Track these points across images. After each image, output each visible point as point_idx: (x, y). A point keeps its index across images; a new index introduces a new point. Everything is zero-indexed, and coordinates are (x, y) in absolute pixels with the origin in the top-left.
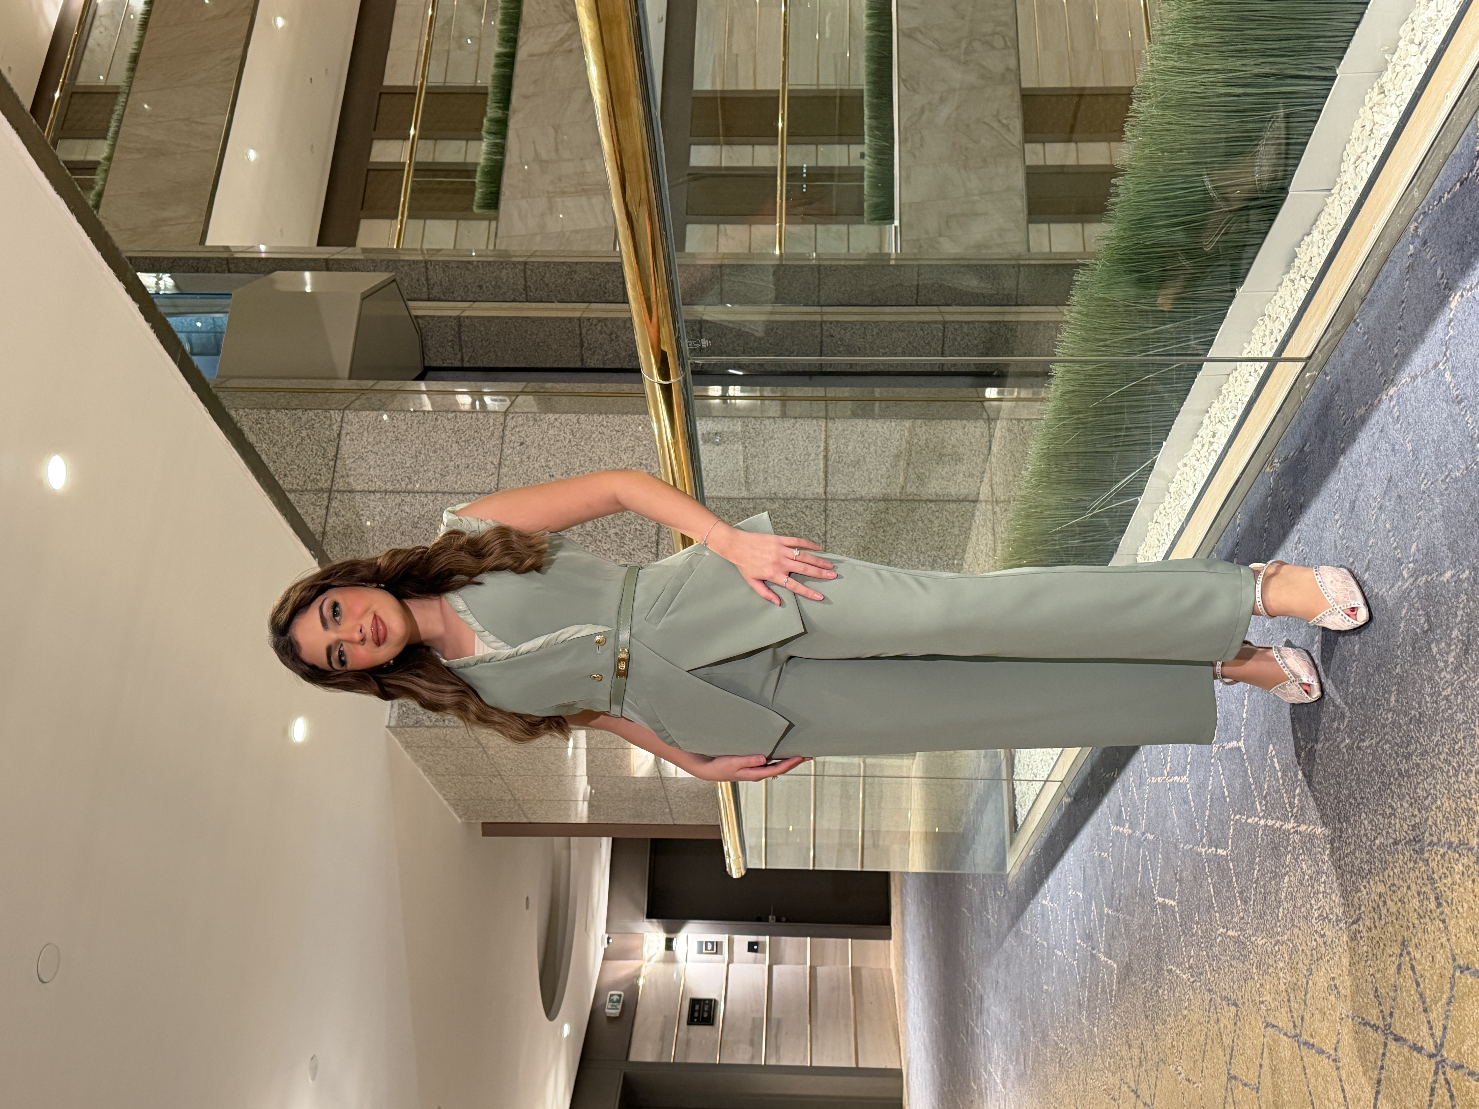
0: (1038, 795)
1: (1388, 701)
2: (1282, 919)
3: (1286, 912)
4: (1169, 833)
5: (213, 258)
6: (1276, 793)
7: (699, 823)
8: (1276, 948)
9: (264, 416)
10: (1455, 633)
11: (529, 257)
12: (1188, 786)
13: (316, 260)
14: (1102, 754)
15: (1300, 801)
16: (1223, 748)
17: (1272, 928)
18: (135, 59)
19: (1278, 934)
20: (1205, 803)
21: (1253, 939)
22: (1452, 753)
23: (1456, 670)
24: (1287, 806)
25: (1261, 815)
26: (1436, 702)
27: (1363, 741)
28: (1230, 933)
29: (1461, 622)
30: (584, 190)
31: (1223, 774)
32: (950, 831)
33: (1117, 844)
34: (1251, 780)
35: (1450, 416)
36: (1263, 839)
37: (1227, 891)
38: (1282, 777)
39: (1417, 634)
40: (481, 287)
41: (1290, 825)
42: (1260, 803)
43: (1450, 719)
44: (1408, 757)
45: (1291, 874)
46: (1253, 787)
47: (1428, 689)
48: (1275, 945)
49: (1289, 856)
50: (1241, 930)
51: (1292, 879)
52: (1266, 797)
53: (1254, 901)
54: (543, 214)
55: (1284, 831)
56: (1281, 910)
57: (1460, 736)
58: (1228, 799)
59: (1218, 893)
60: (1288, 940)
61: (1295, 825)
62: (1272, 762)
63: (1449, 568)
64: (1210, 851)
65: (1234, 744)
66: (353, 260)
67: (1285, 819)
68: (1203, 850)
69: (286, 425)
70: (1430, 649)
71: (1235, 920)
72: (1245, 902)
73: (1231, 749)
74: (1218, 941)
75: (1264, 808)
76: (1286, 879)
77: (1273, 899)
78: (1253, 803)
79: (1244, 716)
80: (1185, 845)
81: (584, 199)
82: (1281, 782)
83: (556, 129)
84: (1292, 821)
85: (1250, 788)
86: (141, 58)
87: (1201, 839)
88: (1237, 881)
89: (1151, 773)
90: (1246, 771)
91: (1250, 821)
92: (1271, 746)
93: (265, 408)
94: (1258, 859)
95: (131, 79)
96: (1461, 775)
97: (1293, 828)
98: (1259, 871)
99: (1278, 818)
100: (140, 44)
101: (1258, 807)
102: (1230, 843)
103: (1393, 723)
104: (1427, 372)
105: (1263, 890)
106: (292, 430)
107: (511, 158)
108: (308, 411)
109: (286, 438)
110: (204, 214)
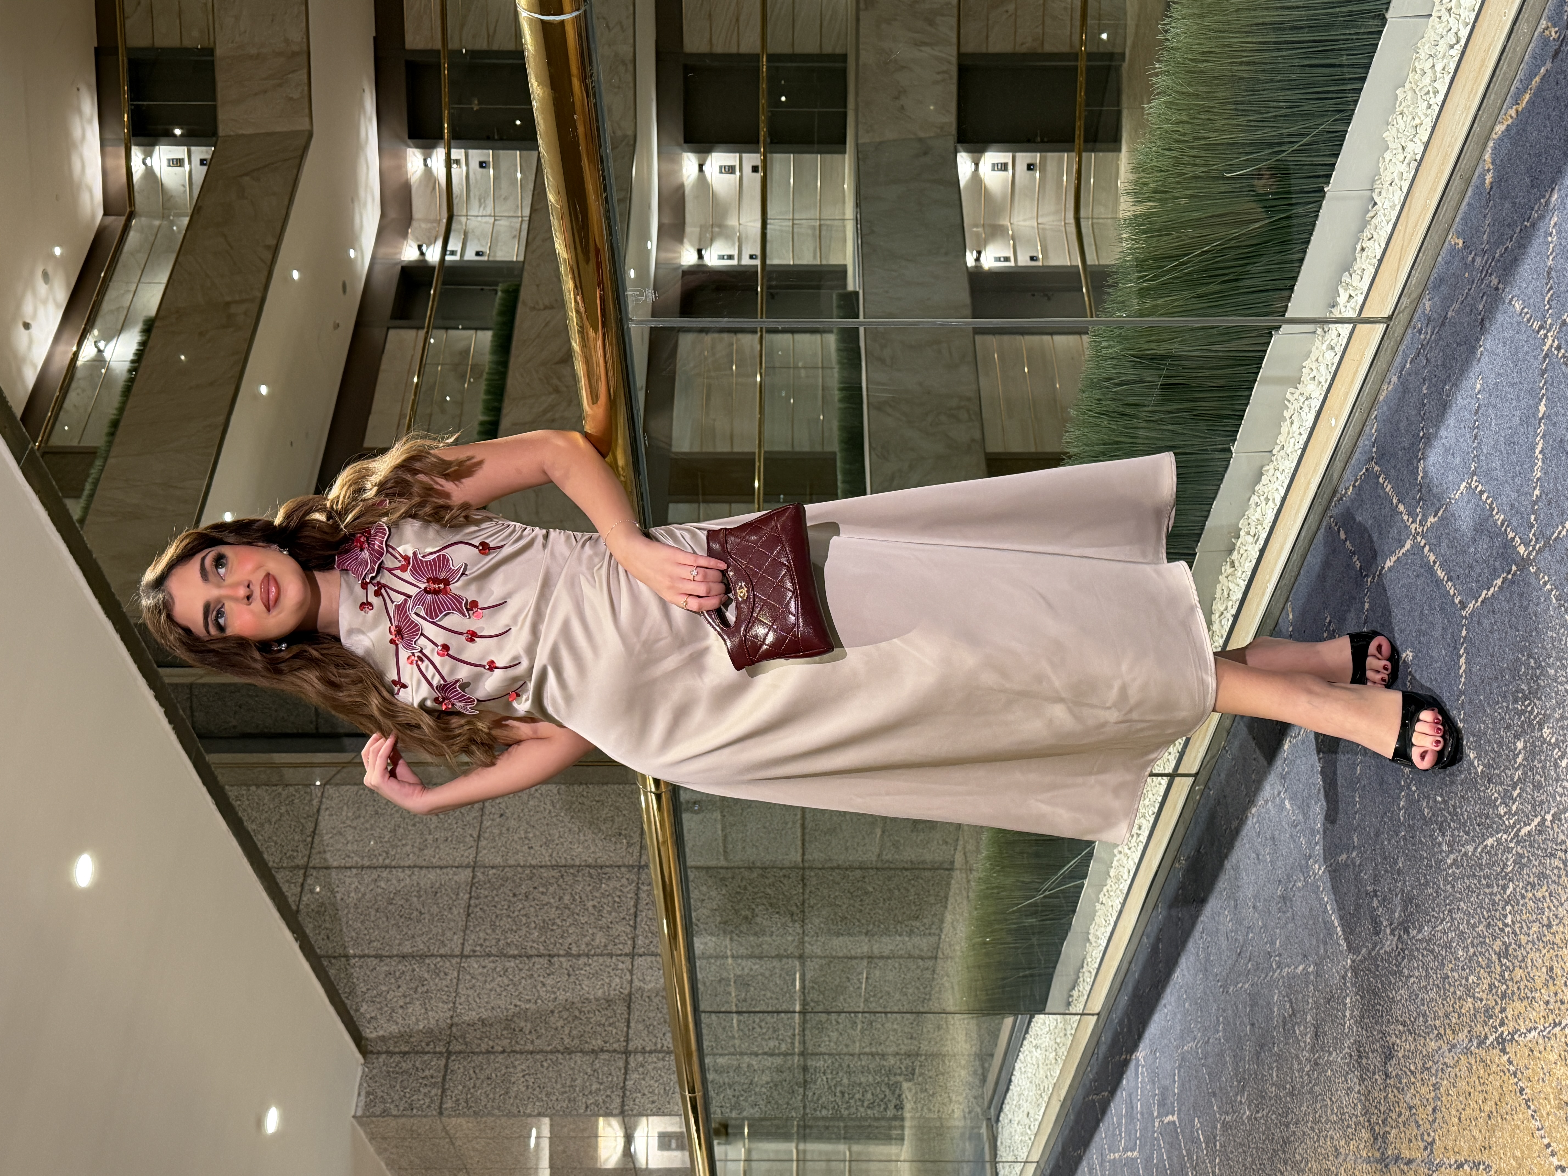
1: (1271, 1075)
6: (1202, 1164)
10: (1309, 1017)
12: (1139, 1161)
14: (1070, 1130)
15: (1219, 1170)
16: (1163, 1122)
22: (1316, 1122)
23: (1313, 1050)
26: (1301, 1077)
27: (1258, 1112)
29: (1311, 1009)
31: (1164, 1147)
34: (1184, 1152)
35: (1291, 836)
38: (1205, 1148)
39: (1285, 1018)
43: (1311, 1092)
44: (1287, 1126)
47: (1296, 1066)
52: (1194, 1168)
57: (1319, 1106)
62: (1198, 1134)
63: (1300, 963)
65: (1171, 1118)
70: (1294, 1031)
73: (1167, 1123)
79: (1176, 1091)
82: (1204, 1152)
89: (1110, 1150)
90: (1180, 1145)
92: (1196, 1120)
93: (246, 784)
96: (1322, 1141)
103: (1276, 1095)
104: (1274, 798)
106: (272, 807)
108: (289, 787)
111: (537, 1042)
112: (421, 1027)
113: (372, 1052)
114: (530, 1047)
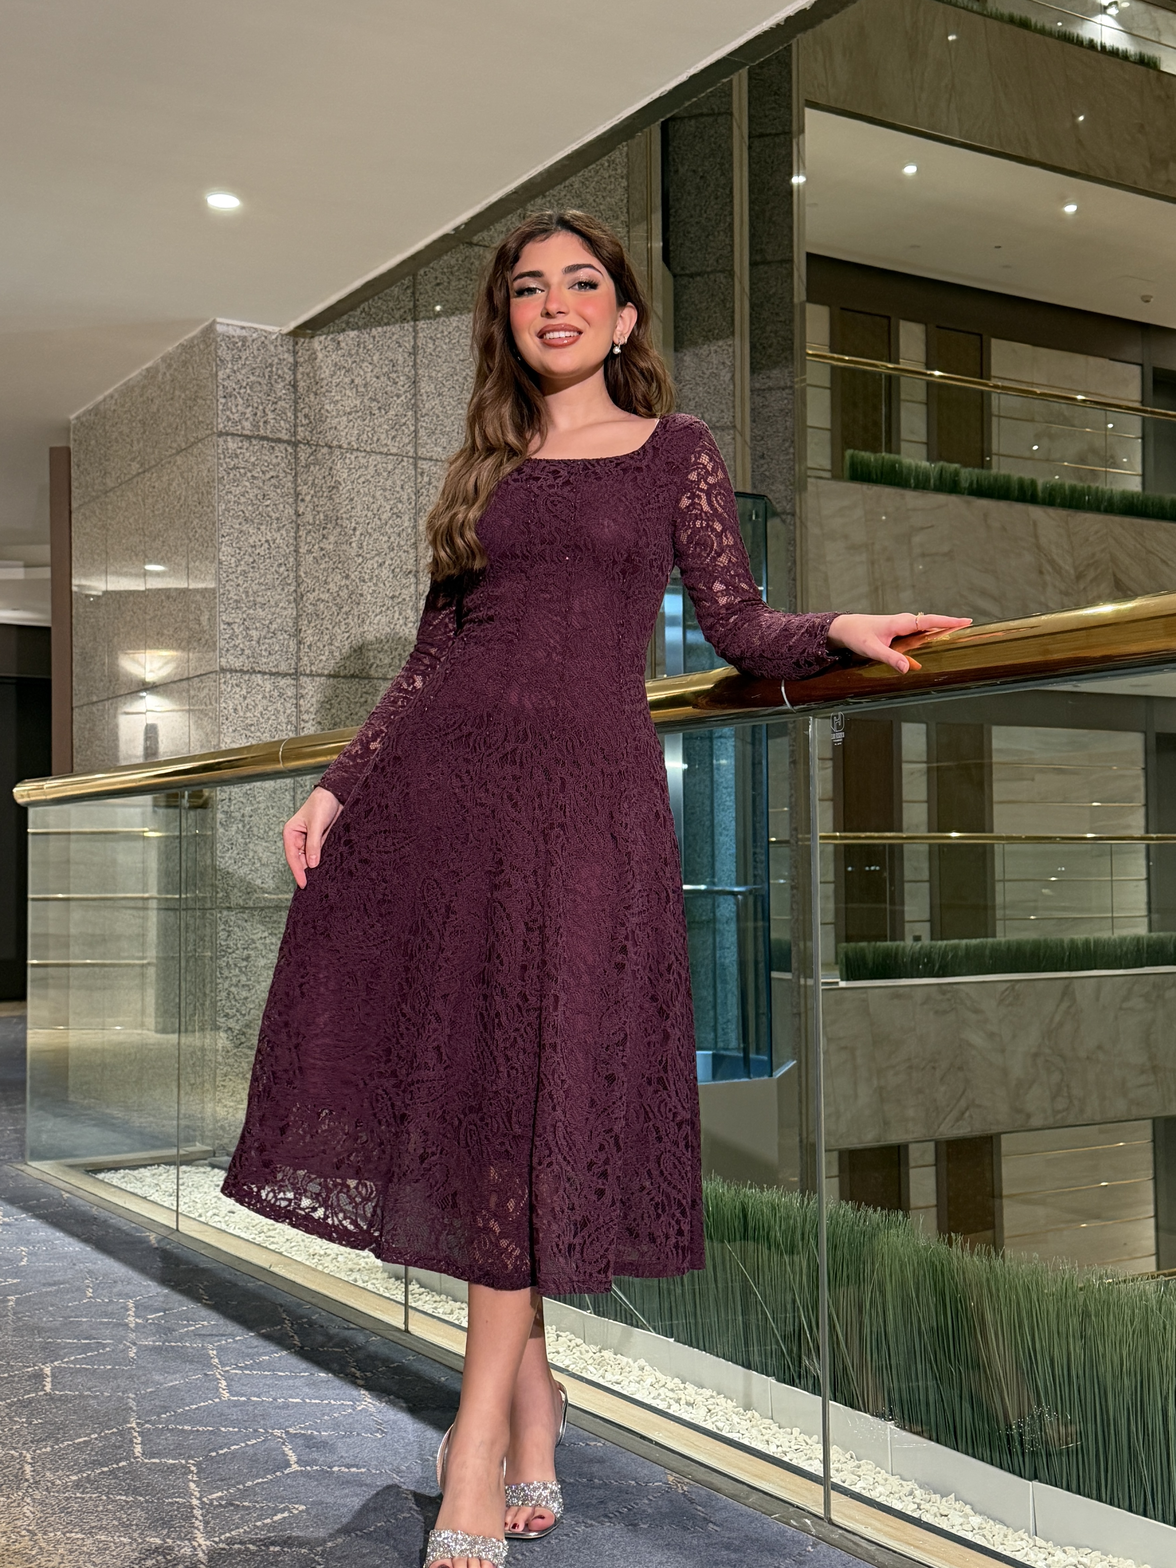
0: (145, 1198)
2: (68, 1538)
3: (79, 1543)
4: (143, 1378)
5: (791, 115)
6: (241, 1518)
7: (76, 742)
8: (24, 1533)
9: (619, 171)
11: (800, 518)
12: (217, 1400)
13: (792, 247)
14: (230, 1282)
15: (239, 1552)
16: (283, 1444)
17: (50, 1525)
18: (1024, 24)
19: (45, 1534)
20: (200, 1423)
21: (28, 1500)
24: (228, 1535)
25: (205, 1499)
28: (28, 1468)
30: (876, 589)
31: (247, 1445)
32: (71, 1083)
33: (110, 1308)
34: (249, 1483)
36: (172, 1504)
37: (85, 1460)
38: (265, 1525)
40: (762, 457)
41: (202, 1540)
42: (221, 1498)
45: (134, 1546)
46: (241, 1487)
48: (28, 1531)
49: (158, 1541)
50: (36, 1482)
51: (127, 1547)
52: (232, 1505)
53: (83, 1499)
54: (846, 537)
55: (192, 1533)
56: (79, 1536)
58: (214, 1454)
59: (79, 1448)
60: (41, 1548)
61: (204, 1548)
62: (283, 1511)
64: (136, 1434)
65: (293, 1458)
66: (793, 295)
67: (209, 1534)
68: (134, 1425)
69: (608, 199)
71: (48, 1474)
72: (77, 1485)
73: (284, 1454)
74: (13, 1452)
75: (215, 1503)
76: (126, 1540)
77: (93, 1524)
78: (219, 1489)
79: (336, 1469)
80: (134, 1399)
81: (864, 589)
82: (259, 1524)
83: (949, 555)
84: (208, 1543)
85: (238, 1483)
86: (1026, 32)
87: (147, 1422)
88: (103, 1472)
89: (220, 1349)
90: (257, 1476)
91: (192, 1485)
92: (303, 1507)
93: (628, 173)
94: (142, 1499)
95: (999, 18)
97: (200, 1545)
98: (127, 1502)
99: (206, 1523)
100: (1043, 32)
101: (215, 1496)
102: (154, 1460)
105: (101, 1508)
106: (602, 207)
107: (912, 498)
108: (626, 229)
109: (591, 200)
110: (839, 106)
111: (310, 558)
112: (327, 407)
113: (297, 343)
114: (303, 550)
